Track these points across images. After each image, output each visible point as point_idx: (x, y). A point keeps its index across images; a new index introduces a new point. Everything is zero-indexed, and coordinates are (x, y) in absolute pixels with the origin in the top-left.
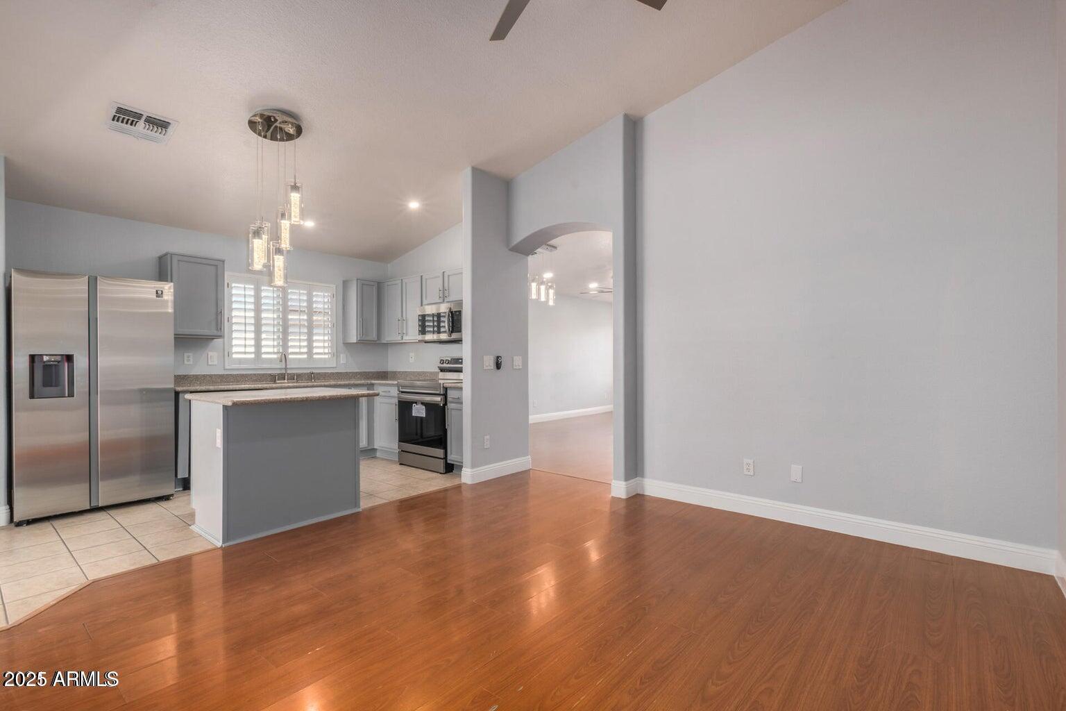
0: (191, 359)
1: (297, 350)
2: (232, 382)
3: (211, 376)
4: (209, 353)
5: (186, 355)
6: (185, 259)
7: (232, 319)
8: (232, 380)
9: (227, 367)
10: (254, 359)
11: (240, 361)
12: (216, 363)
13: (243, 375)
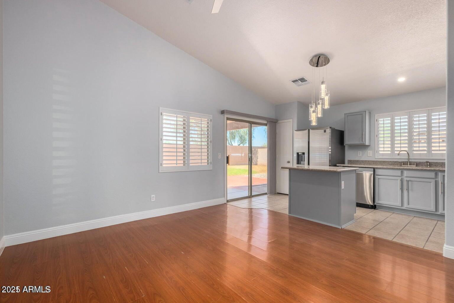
0: (361, 154)
1: (418, 149)
2: (379, 164)
3: (369, 161)
4: (368, 151)
5: (359, 152)
6: (350, 114)
7: (378, 135)
8: (378, 163)
9: (376, 157)
10: (390, 154)
11: (383, 155)
12: (371, 155)
13: (384, 161)
